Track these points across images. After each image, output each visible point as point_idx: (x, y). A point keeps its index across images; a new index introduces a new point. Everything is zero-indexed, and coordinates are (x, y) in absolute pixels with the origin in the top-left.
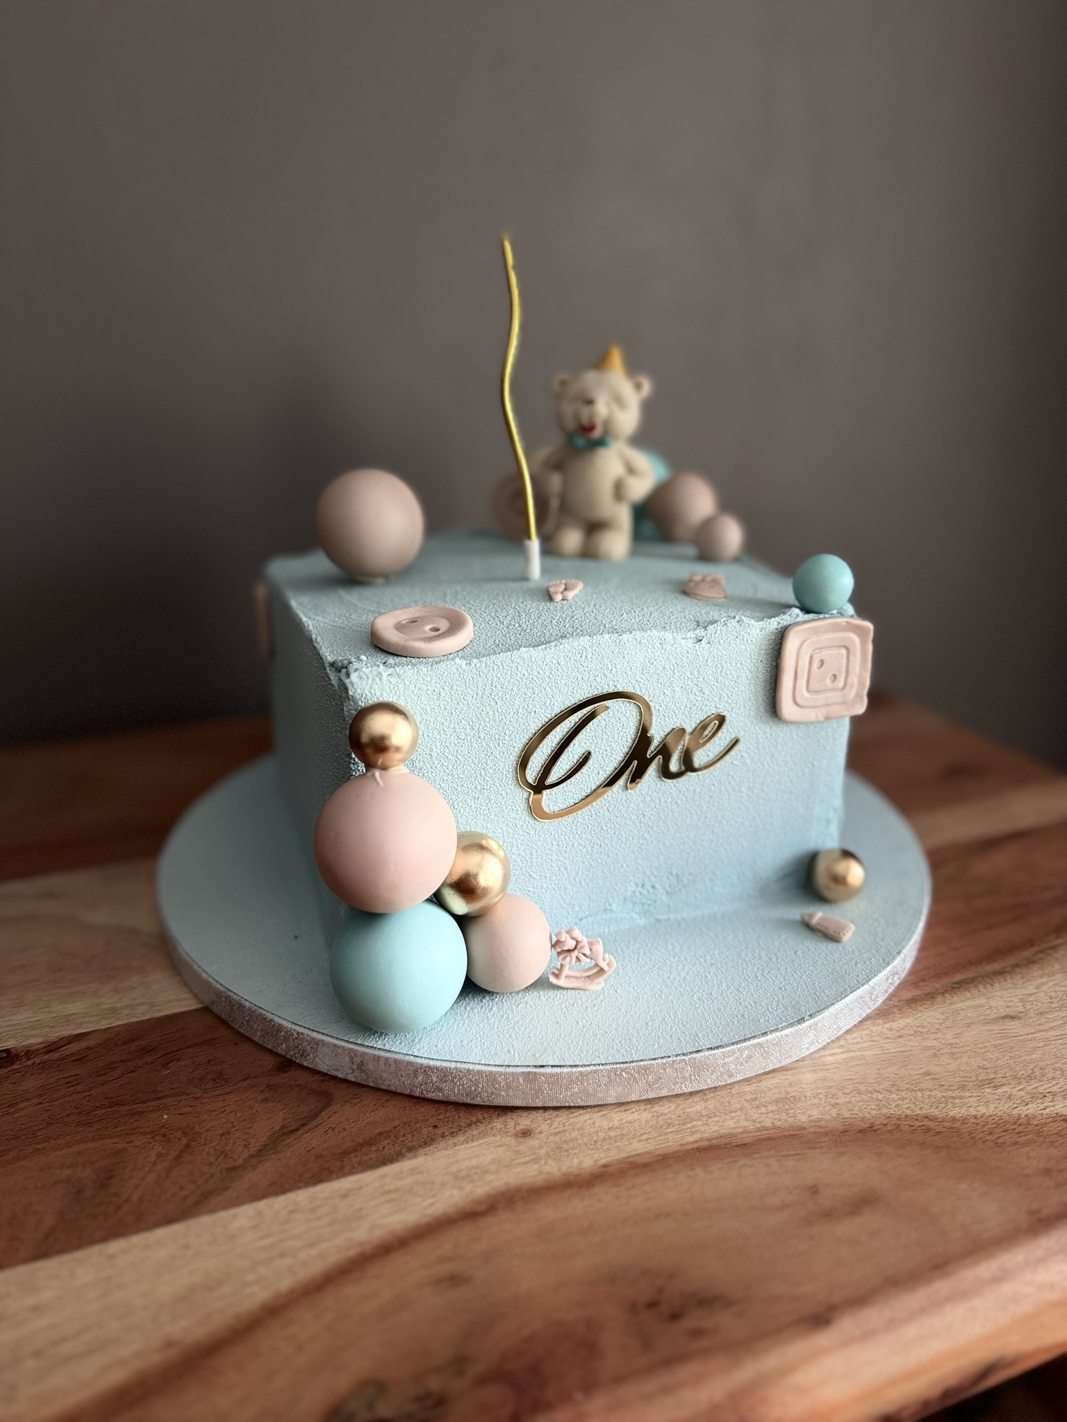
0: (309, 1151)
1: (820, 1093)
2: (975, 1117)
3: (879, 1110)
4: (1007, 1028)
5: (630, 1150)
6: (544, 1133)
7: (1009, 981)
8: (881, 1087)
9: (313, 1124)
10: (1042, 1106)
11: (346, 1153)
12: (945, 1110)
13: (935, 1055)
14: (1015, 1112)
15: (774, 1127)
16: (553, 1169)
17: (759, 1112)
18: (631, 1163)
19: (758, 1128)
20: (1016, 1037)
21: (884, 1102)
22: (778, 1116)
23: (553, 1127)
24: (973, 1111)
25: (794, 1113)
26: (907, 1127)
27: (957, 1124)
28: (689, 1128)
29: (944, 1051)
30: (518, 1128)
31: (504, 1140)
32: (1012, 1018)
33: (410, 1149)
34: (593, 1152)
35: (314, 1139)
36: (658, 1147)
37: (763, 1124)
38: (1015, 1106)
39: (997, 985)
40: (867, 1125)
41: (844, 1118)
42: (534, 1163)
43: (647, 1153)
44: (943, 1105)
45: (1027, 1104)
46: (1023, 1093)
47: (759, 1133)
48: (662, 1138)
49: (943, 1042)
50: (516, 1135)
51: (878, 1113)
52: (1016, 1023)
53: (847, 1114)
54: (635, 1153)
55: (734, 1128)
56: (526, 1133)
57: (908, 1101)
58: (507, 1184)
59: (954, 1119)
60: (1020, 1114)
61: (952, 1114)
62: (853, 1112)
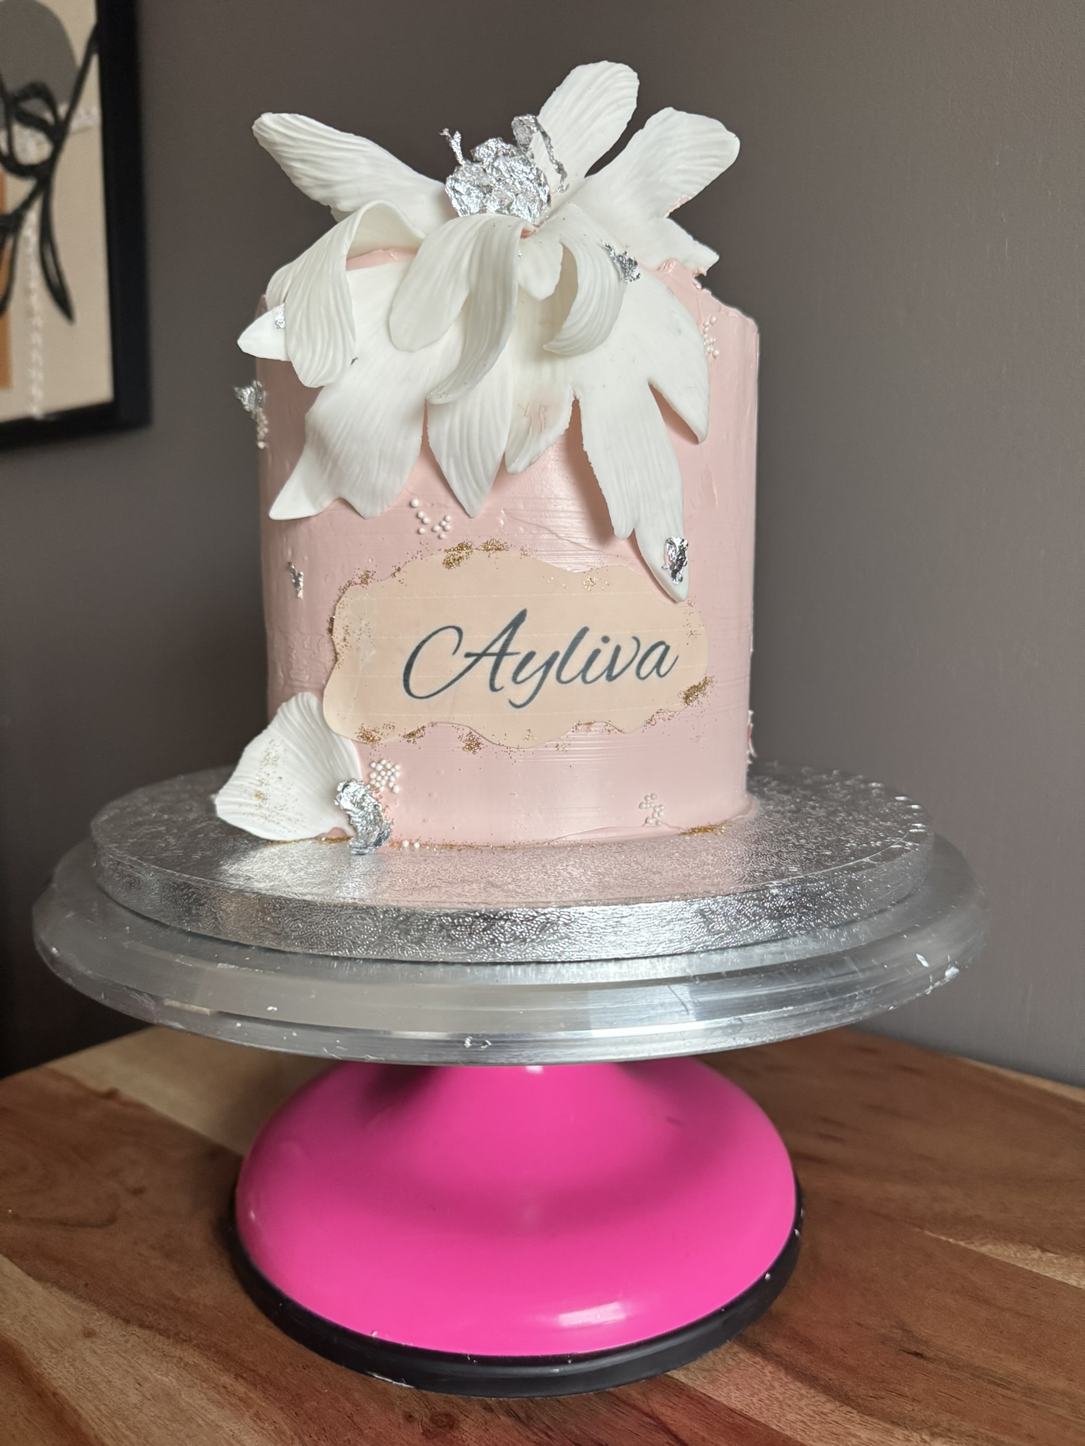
5: (80, 1404)
6: (93, 1345)
23: (102, 1347)
34: (73, 1381)
36: (90, 1421)
43: (80, 1416)
48: (103, 1420)
54: (78, 1408)
56: (89, 1334)
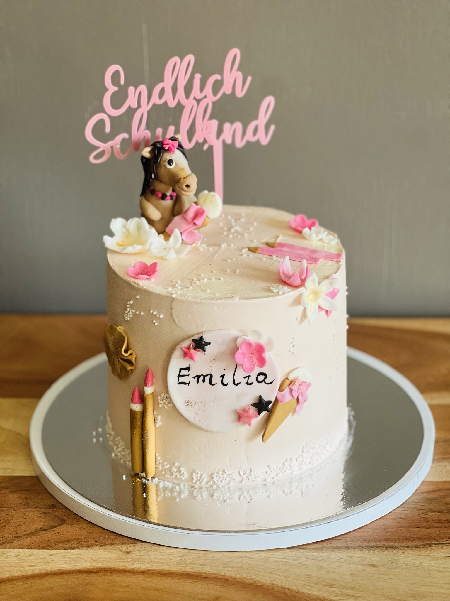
0: (46, 538)
1: (255, 569)
2: (309, 594)
3: (272, 581)
4: (366, 569)
7: (394, 552)
8: (283, 574)
9: (53, 529)
10: (342, 598)
11: (59, 542)
12: (299, 589)
13: (320, 570)
14: (328, 597)
15: (224, 575)
16: (129, 566)
17: (224, 569)
18: (158, 572)
19: (217, 574)
20: (366, 573)
21: (277, 579)
22: (229, 572)
24: (310, 592)
25: (237, 573)
26: (277, 590)
27: (298, 595)
28: (191, 567)
29: (326, 569)
30: (127, 550)
31: (118, 553)
32: (374, 566)
33: (83, 547)
35: (50, 535)
37: (220, 573)
38: (331, 595)
39: (386, 552)
40: (261, 585)
41: (255, 580)
42: (124, 563)
44: (300, 587)
45: (336, 596)
46: (340, 592)
47: (216, 576)
49: (330, 566)
50: (124, 552)
51: (271, 582)
52: (373, 568)
53: (258, 579)
55: (208, 571)
57: (288, 582)
58: (109, 566)
59: (299, 592)
60: (328, 598)
61: (300, 591)
62: (261, 579)
